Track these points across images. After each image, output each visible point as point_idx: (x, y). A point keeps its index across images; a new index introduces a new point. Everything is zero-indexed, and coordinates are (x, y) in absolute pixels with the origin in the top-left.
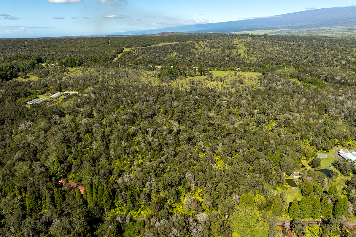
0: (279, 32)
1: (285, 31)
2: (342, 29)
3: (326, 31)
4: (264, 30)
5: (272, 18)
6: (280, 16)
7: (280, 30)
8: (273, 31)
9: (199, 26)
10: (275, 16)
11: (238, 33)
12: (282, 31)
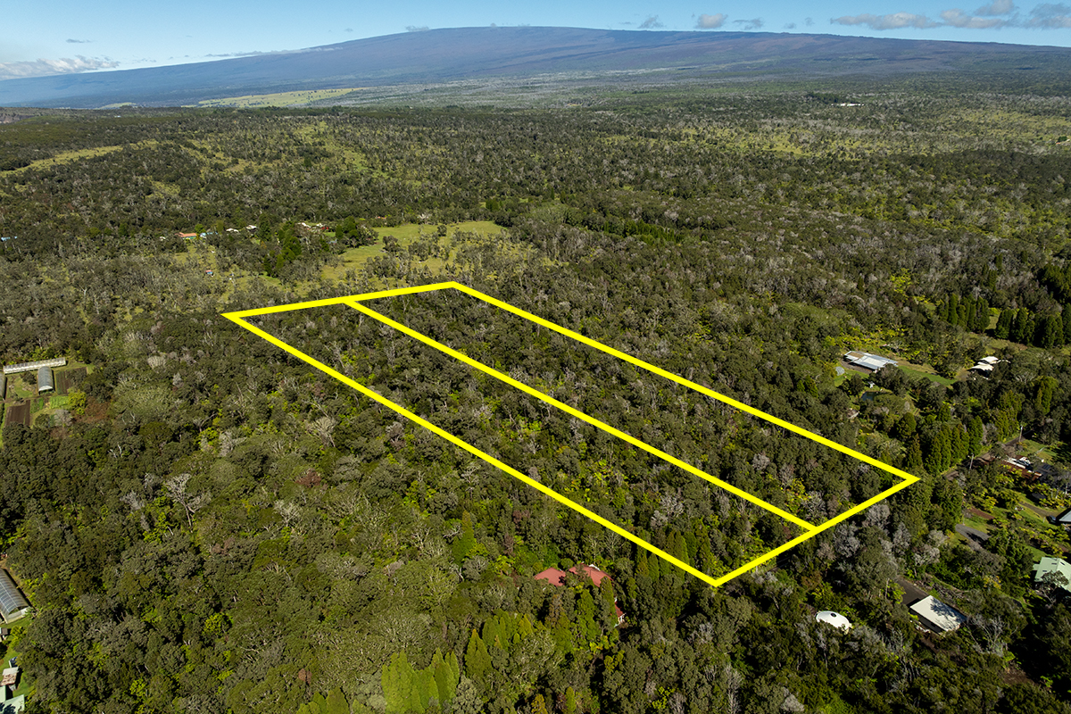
0: (349, 96)
1: (365, 93)
2: (507, 86)
3: (474, 91)
4: (303, 92)
5: (307, 53)
6: (332, 49)
7: (350, 90)
8: (332, 95)
9: (69, 79)
10: (317, 50)
11: (222, 104)
12: (357, 92)
